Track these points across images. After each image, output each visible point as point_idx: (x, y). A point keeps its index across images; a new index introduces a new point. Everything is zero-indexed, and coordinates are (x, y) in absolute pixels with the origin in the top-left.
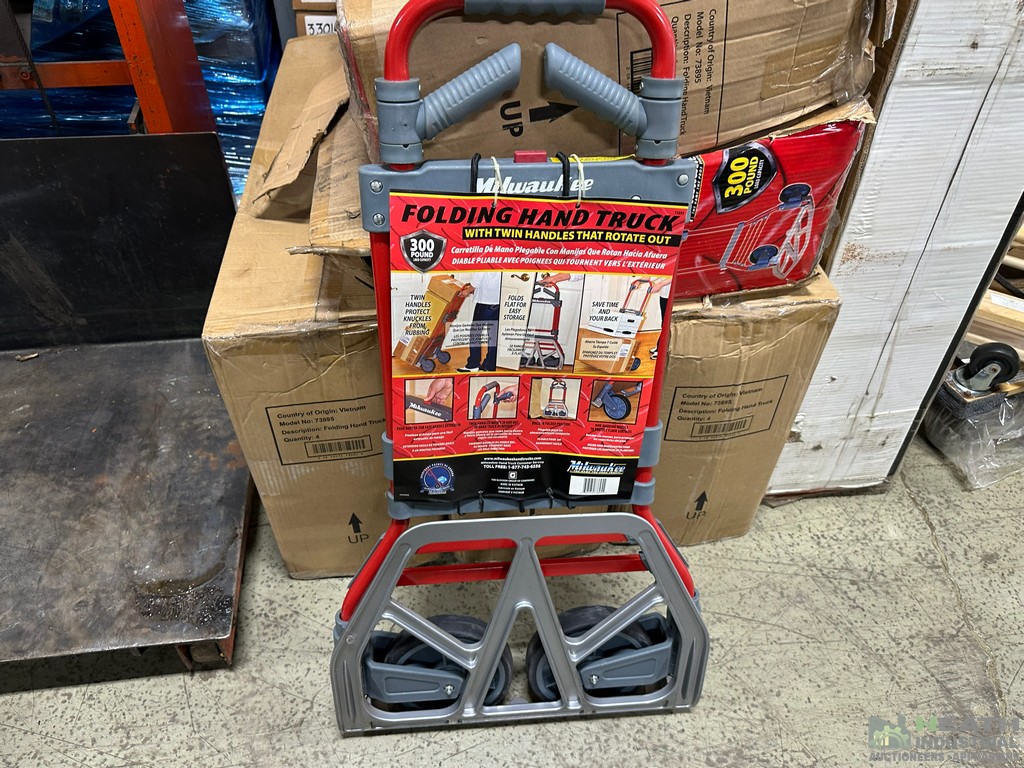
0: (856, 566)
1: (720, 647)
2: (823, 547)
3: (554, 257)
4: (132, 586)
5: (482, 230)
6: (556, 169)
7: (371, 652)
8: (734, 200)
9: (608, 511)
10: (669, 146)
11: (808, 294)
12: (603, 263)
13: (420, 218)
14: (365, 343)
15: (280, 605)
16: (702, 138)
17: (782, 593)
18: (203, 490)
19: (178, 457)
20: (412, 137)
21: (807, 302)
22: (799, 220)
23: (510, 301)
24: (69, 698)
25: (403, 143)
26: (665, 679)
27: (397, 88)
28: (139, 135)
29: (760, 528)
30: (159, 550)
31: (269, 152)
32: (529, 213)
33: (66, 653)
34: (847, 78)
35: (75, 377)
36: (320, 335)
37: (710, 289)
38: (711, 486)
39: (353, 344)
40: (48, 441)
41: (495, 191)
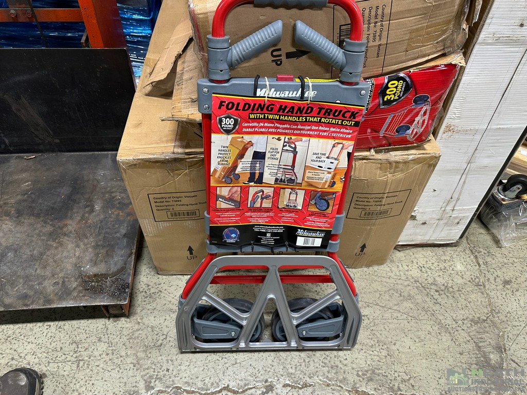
0: (439, 283)
1: (367, 320)
2: (423, 272)
3: (294, 129)
4: (81, 275)
5: (258, 115)
6: (298, 85)
7: (196, 314)
8: (389, 102)
9: (315, 255)
10: (356, 76)
11: (424, 149)
12: (319, 133)
13: (228, 109)
14: (198, 165)
15: (153, 287)
16: (375, 70)
17: (400, 294)
18: (116, 230)
19: (104, 212)
20: (225, 66)
21: (423, 154)
22: (422, 112)
23: (271, 150)
24: (50, 327)
25: (220, 70)
26: (339, 334)
27: (218, 41)
28: (86, 48)
29: (392, 261)
30: (94, 258)
31: (153, 59)
32: (283, 107)
33: (49, 307)
34: (452, 41)
35: (54, 169)
36: (176, 160)
37: (374, 145)
38: (368, 241)
39: (192, 165)
40: (40, 201)
41: (266, 95)
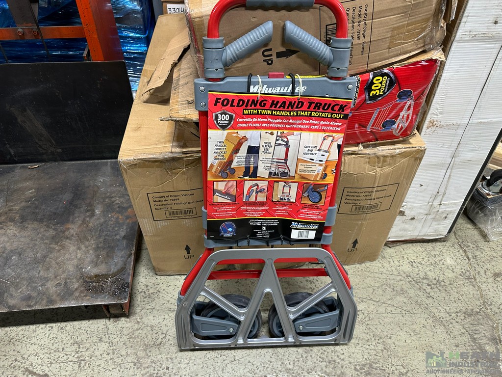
0: (431, 277)
1: (362, 314)
2: (414, 267)
3: (286, 124)
4: (82, 276)
5: (252, 111)
6: (288, 81)
7: (195, 311)
8: (375, 97)
9: (309, 247)
10: (343, 71)
11: (410, 143)
12: (310, 127)
13: (223, 105)
14: (195, 163)
15: (151, 288)
16: (360, 67)
17: (393, 289)
18: (116, 232)
19: (104, 216)
20: (220, 65)
21: (409, 148)
22: (406, 107)
23: (265, 145)
24: (52, 329)
25: (215, 68)
26: (335, 328)
27: (213, 42)
28: (88, 62)
30: (95, 260)
31: (150, 71)
32: (275, 103)
33: (51, 307)
34: (432, 38)
35: (56, 177)
36: (174, 159)
37: (362, 140)
38: (360, 236)
39: (190, 163)
40: (43, 207)
41: (259, 92)
